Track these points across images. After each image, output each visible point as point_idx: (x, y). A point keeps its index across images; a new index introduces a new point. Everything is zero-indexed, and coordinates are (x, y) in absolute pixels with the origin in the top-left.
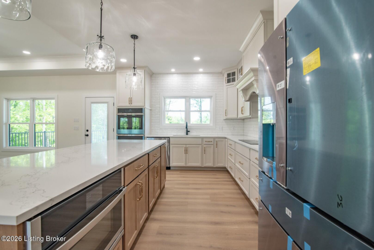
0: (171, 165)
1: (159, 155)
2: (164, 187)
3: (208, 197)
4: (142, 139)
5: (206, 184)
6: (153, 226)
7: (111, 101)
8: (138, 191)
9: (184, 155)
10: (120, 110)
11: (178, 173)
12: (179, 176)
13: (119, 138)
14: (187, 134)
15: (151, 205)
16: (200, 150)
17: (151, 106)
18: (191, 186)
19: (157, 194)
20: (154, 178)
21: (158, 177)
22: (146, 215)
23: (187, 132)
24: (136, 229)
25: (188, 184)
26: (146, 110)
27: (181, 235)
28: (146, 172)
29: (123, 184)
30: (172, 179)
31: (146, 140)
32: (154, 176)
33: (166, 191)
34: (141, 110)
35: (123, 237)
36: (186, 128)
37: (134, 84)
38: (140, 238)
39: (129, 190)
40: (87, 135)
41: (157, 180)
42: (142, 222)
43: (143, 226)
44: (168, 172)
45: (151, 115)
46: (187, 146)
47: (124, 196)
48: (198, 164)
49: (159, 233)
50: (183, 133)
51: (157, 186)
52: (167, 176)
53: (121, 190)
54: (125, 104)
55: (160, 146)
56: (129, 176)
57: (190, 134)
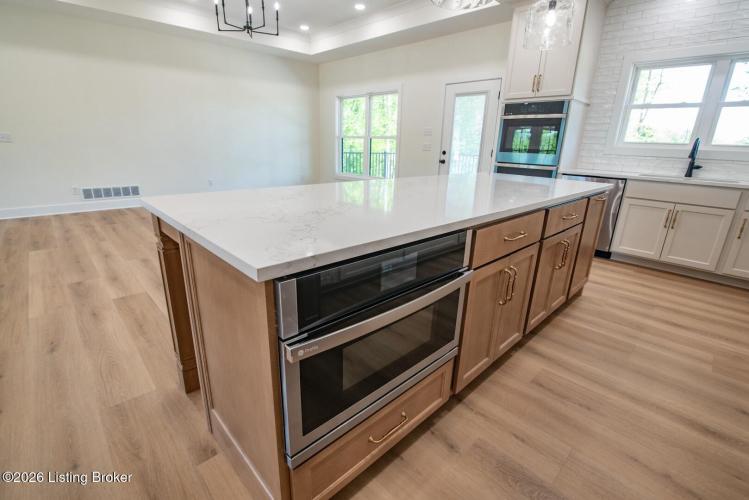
0: (613, 249)
1: (578, 217)
2: (579, 294)
3: (710, 357)
4: (550, 176)
5: (714, 322)
6: (526, 364)
7: (493, 87)
8: (504, 286)
9: (661, 231)
10: (510, 108)
11: (631, 272)
12: (632, 280)
13: (500, 170)
14: (689, 174)
15: (533, 322)
16: (722, 225)
17: (590, 94)
18: (657, 313)
19: (555, 304)
20: (553, 270)
21: (565, 269)
22: (516, 336)
23: (692, 168)
24: (487, 356)
25: (653, 306)
26: (573, 105)
27: (589, 409)
28: (534, 251)
29: (466, 262)
30: (607, 281)
31: (558, 180)
32: (554, 266)
33: (581, 303)
34: (559, 106)
35: (457, 359)
36: (692, 155)
37: (547, 32)
38: (496, 373)
39: (481, 277)
40: (443, 162)
41: (562, 274)
42: (504, 346)
43: (507, 355)
44: (596, 263)
45: (586, 118)
46: (679, 207)
47: (468, 285)
48: (706, 264)
49: (537, 383)
50: (676, 172)
51: (559, 285)
52: (592, 270)
53: (461, 274)
54: (524, 94)
55: (589, 198)
56: (485, 249)
57: (700, 177)
